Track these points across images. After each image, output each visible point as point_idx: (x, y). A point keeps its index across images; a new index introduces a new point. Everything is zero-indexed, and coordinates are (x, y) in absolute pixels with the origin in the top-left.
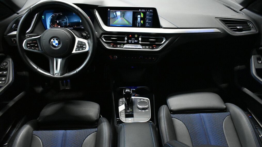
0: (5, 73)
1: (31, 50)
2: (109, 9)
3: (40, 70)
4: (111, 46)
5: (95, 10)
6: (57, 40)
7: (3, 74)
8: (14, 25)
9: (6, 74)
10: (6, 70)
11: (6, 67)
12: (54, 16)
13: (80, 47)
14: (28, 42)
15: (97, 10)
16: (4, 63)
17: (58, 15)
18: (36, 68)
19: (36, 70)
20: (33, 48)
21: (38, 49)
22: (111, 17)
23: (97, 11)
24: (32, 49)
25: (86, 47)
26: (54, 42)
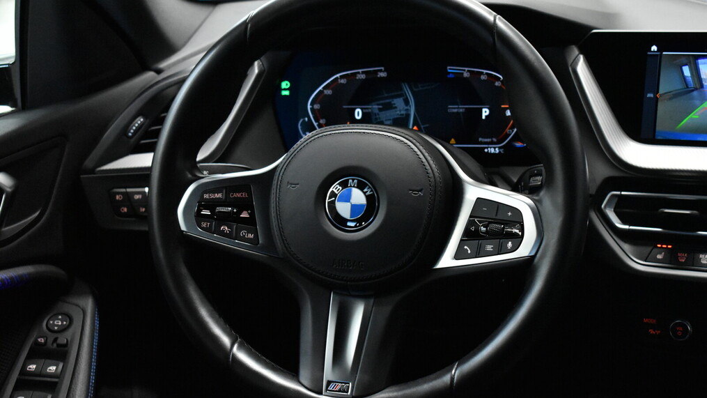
0: (53, 368)
1: (214, 239)
2: (654, 48)
3: (243, 357)
4: (659, 257)
5: (575, 51)
6: (361, 186)
7: (40, 375)
8: (140, 120)
9: (59, 376)
10: (60, 354)
11: (62, 340)
12: (343, 81)
13: (487, 232)
14: (206, 196)
15: (581, 52)
16: (55, 317)
17: (363, 77)
18: (226, 340)
19: (227, 353)
20: (225, 228)
21: (251, 236)
22: (661, 91)
23: (581, 57)
24: (222, 233)
25: (522, 236)
26: (347, 198)
